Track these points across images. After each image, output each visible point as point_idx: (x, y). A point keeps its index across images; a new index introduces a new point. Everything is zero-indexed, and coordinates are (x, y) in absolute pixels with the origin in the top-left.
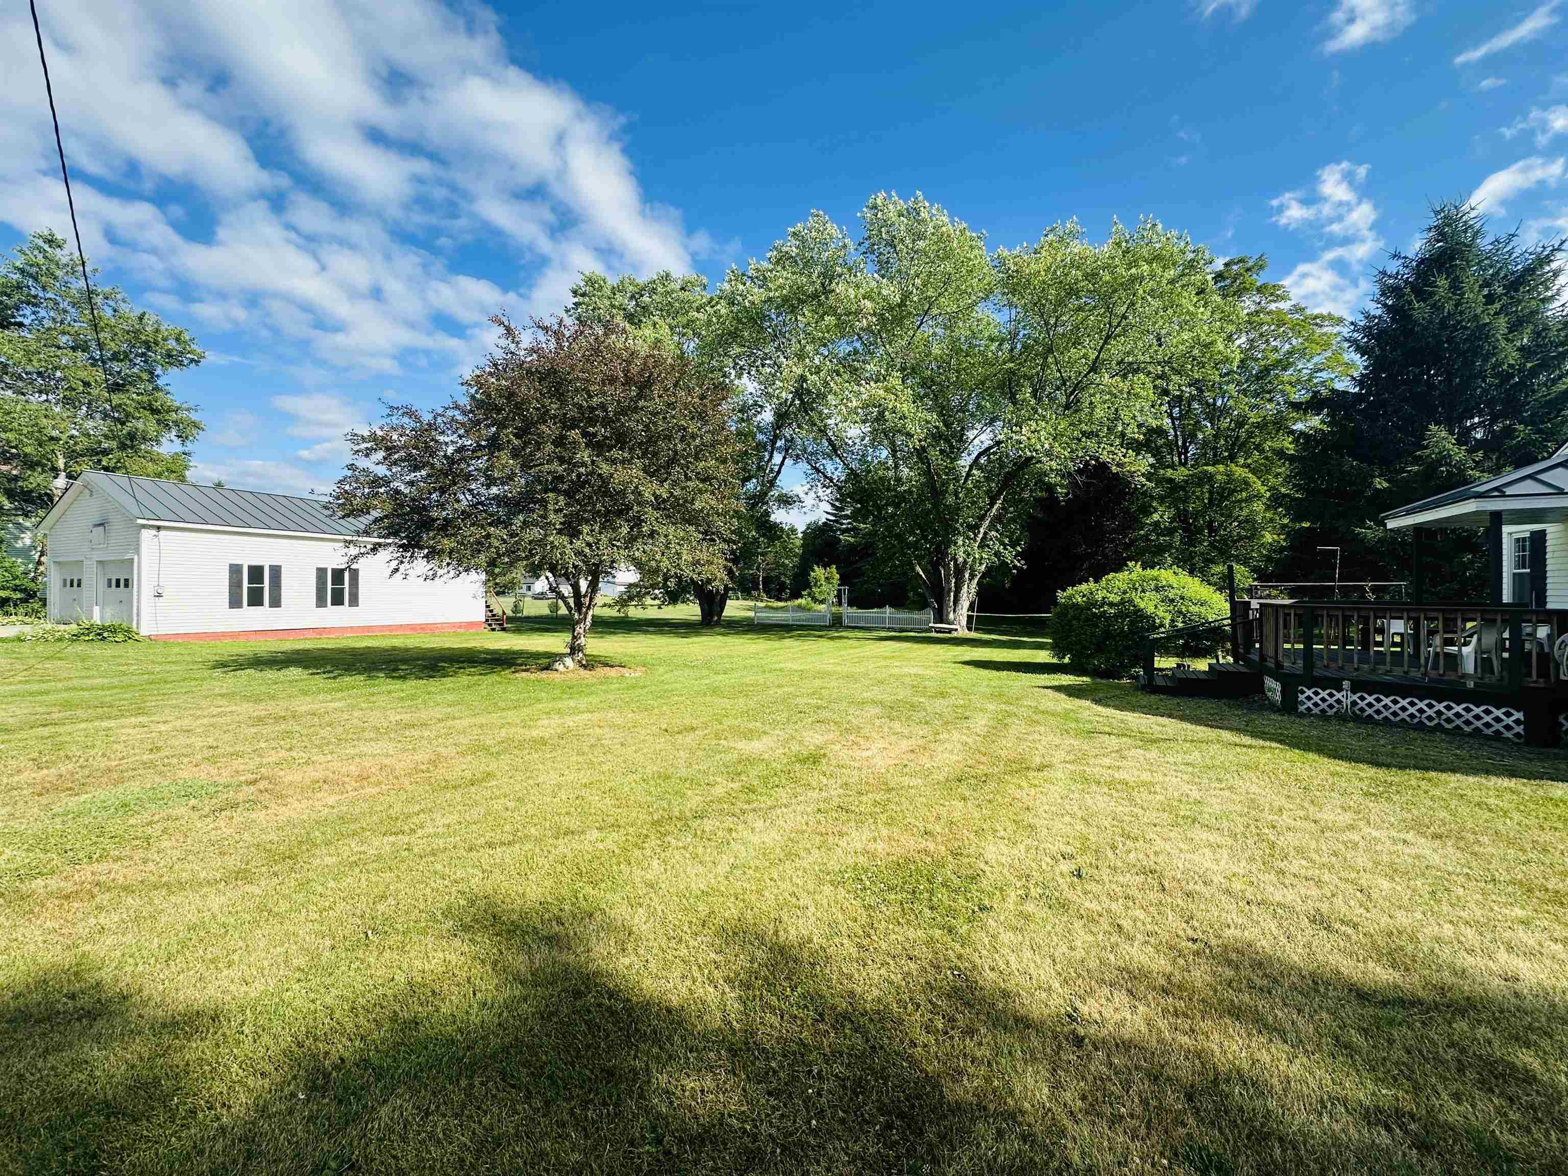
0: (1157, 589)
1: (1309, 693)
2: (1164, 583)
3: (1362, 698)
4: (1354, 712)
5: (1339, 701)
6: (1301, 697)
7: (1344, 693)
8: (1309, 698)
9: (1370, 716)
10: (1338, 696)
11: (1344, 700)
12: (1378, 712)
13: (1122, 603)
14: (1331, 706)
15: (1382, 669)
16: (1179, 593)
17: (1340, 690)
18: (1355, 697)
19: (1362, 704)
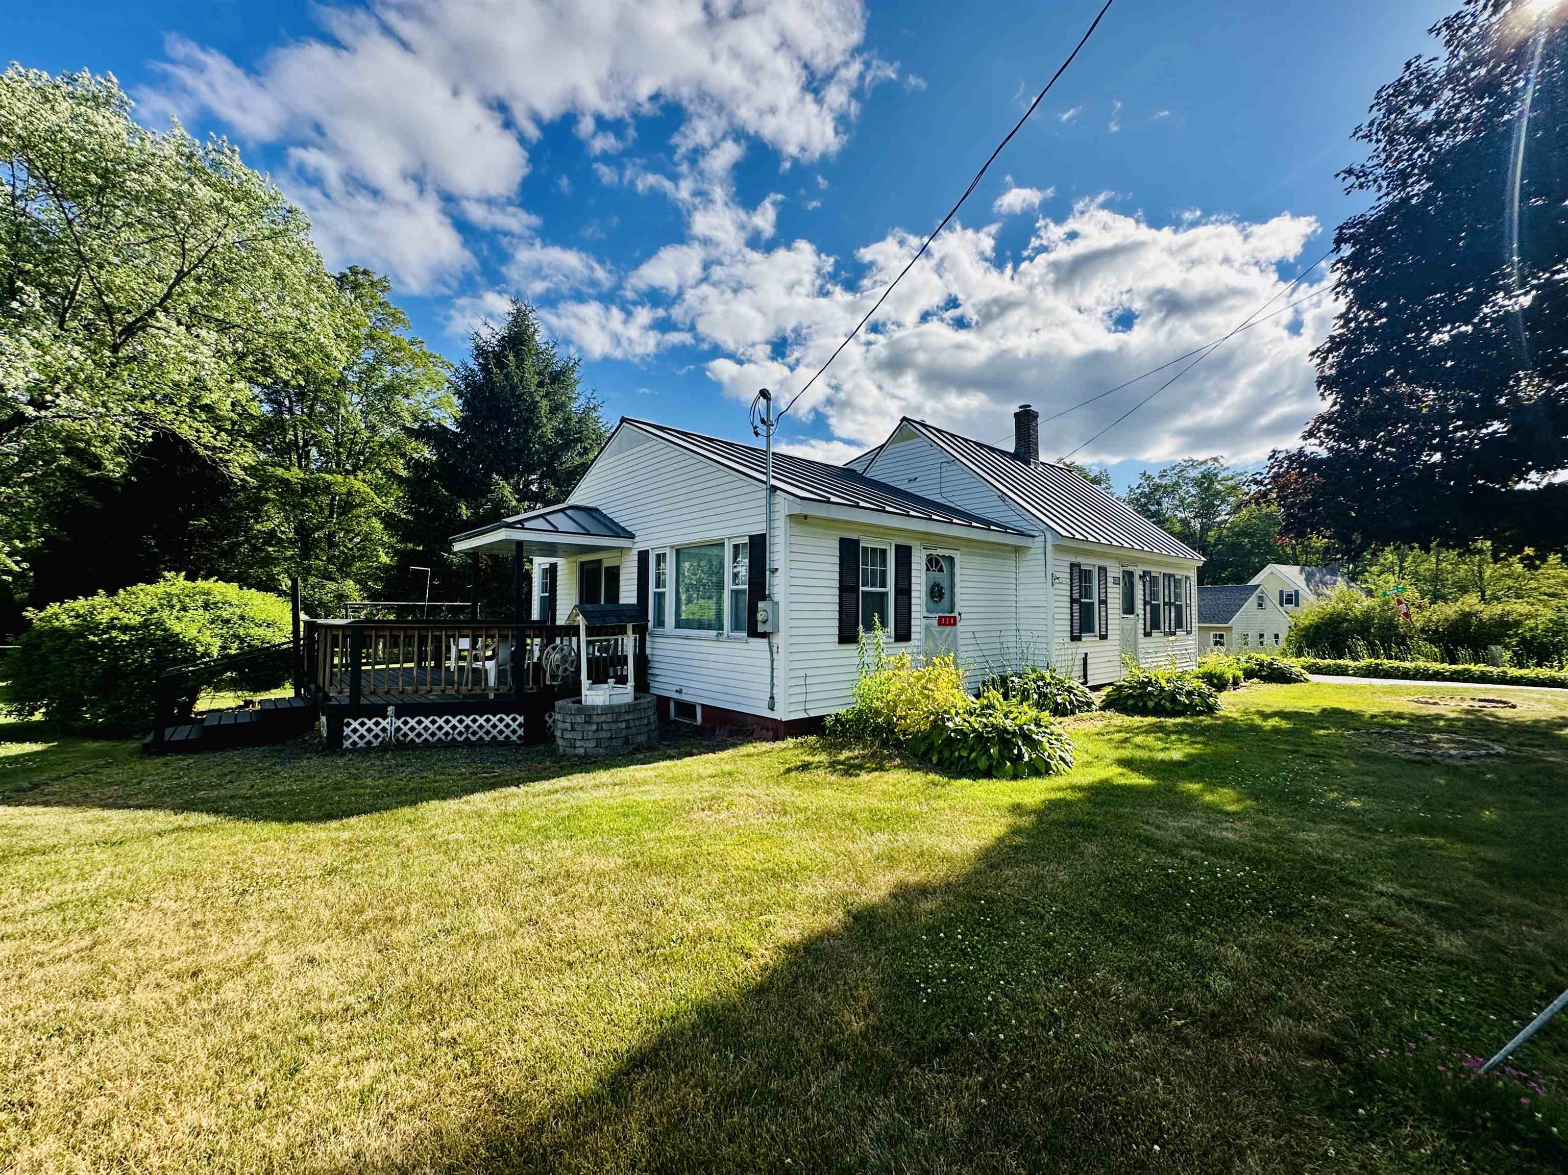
0: (206, 606)
1: (355, 724)
2: (219, 598)
3: (405, 723)
4: (398, 740)
5: (384, 730)
6: (347, 731)
7: (389, 720)
8: (355, 731)
9: (412, 740)
10: (384, 723)
11: (388, 727)
12: (419, 735)
13: (145, 625)
14: (376, 736)
15: (423, 689)
16: (239, 612)
17: (384, 718)
18: (399, 723)
19: (405, 729)
